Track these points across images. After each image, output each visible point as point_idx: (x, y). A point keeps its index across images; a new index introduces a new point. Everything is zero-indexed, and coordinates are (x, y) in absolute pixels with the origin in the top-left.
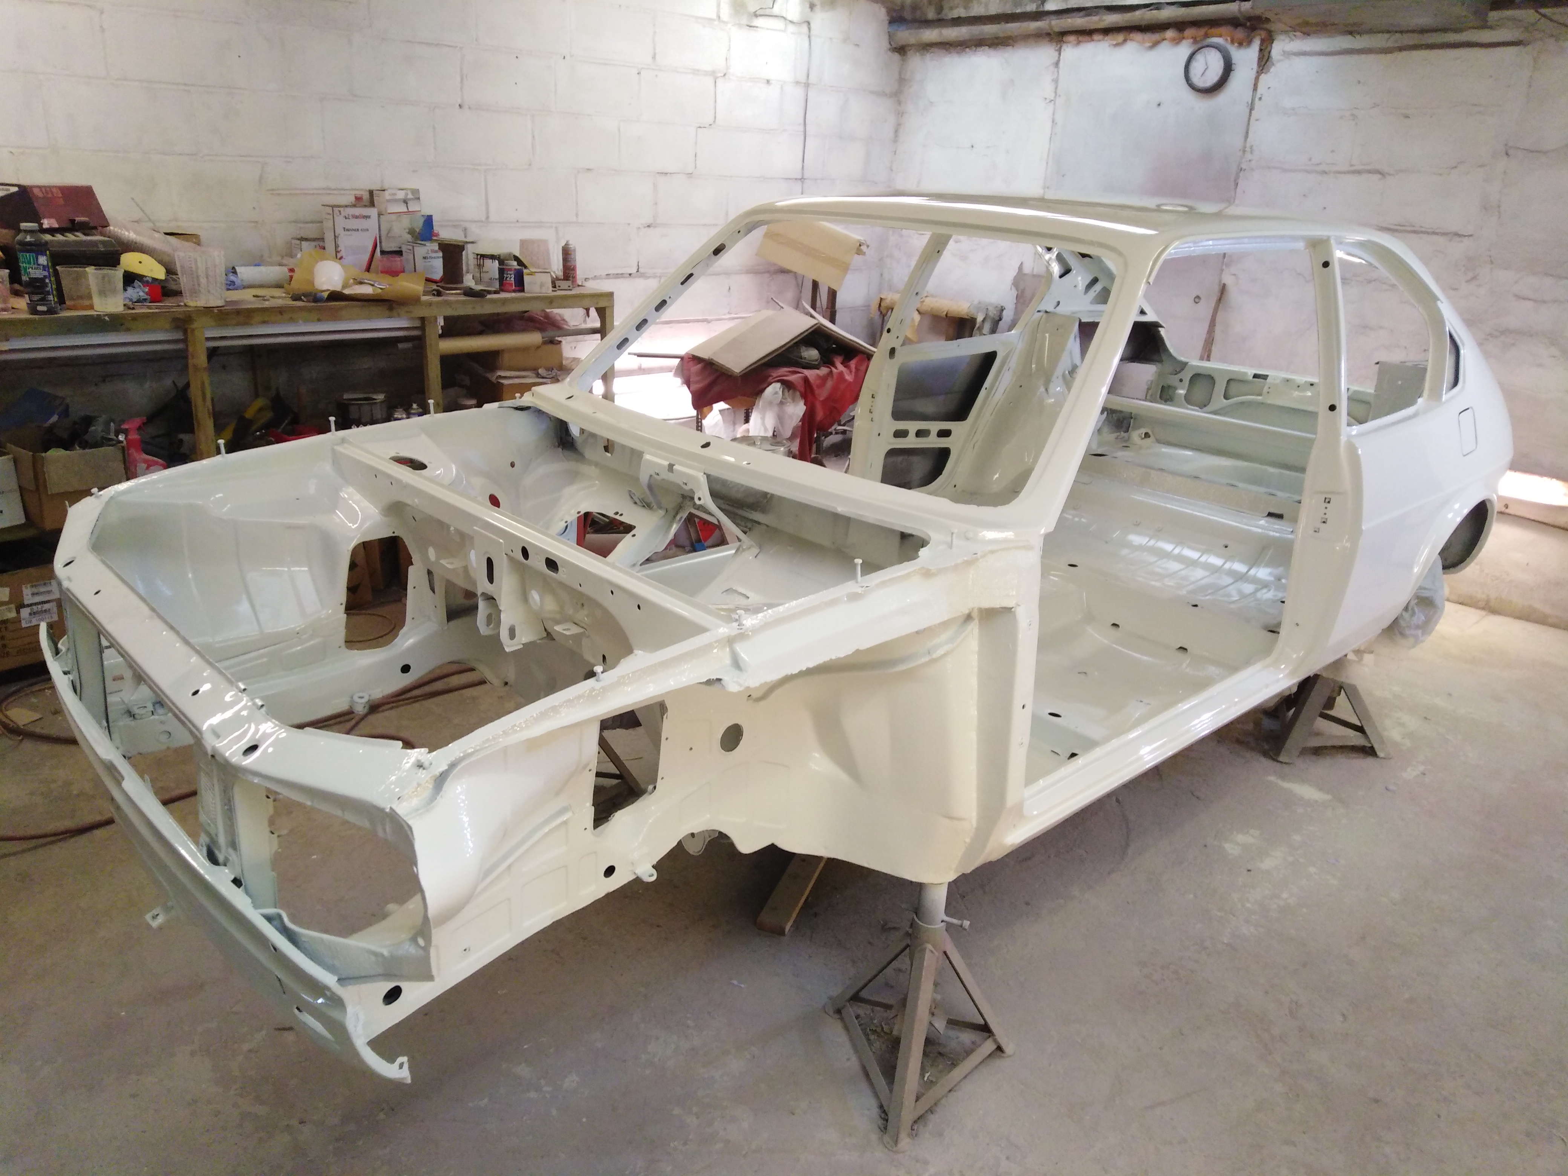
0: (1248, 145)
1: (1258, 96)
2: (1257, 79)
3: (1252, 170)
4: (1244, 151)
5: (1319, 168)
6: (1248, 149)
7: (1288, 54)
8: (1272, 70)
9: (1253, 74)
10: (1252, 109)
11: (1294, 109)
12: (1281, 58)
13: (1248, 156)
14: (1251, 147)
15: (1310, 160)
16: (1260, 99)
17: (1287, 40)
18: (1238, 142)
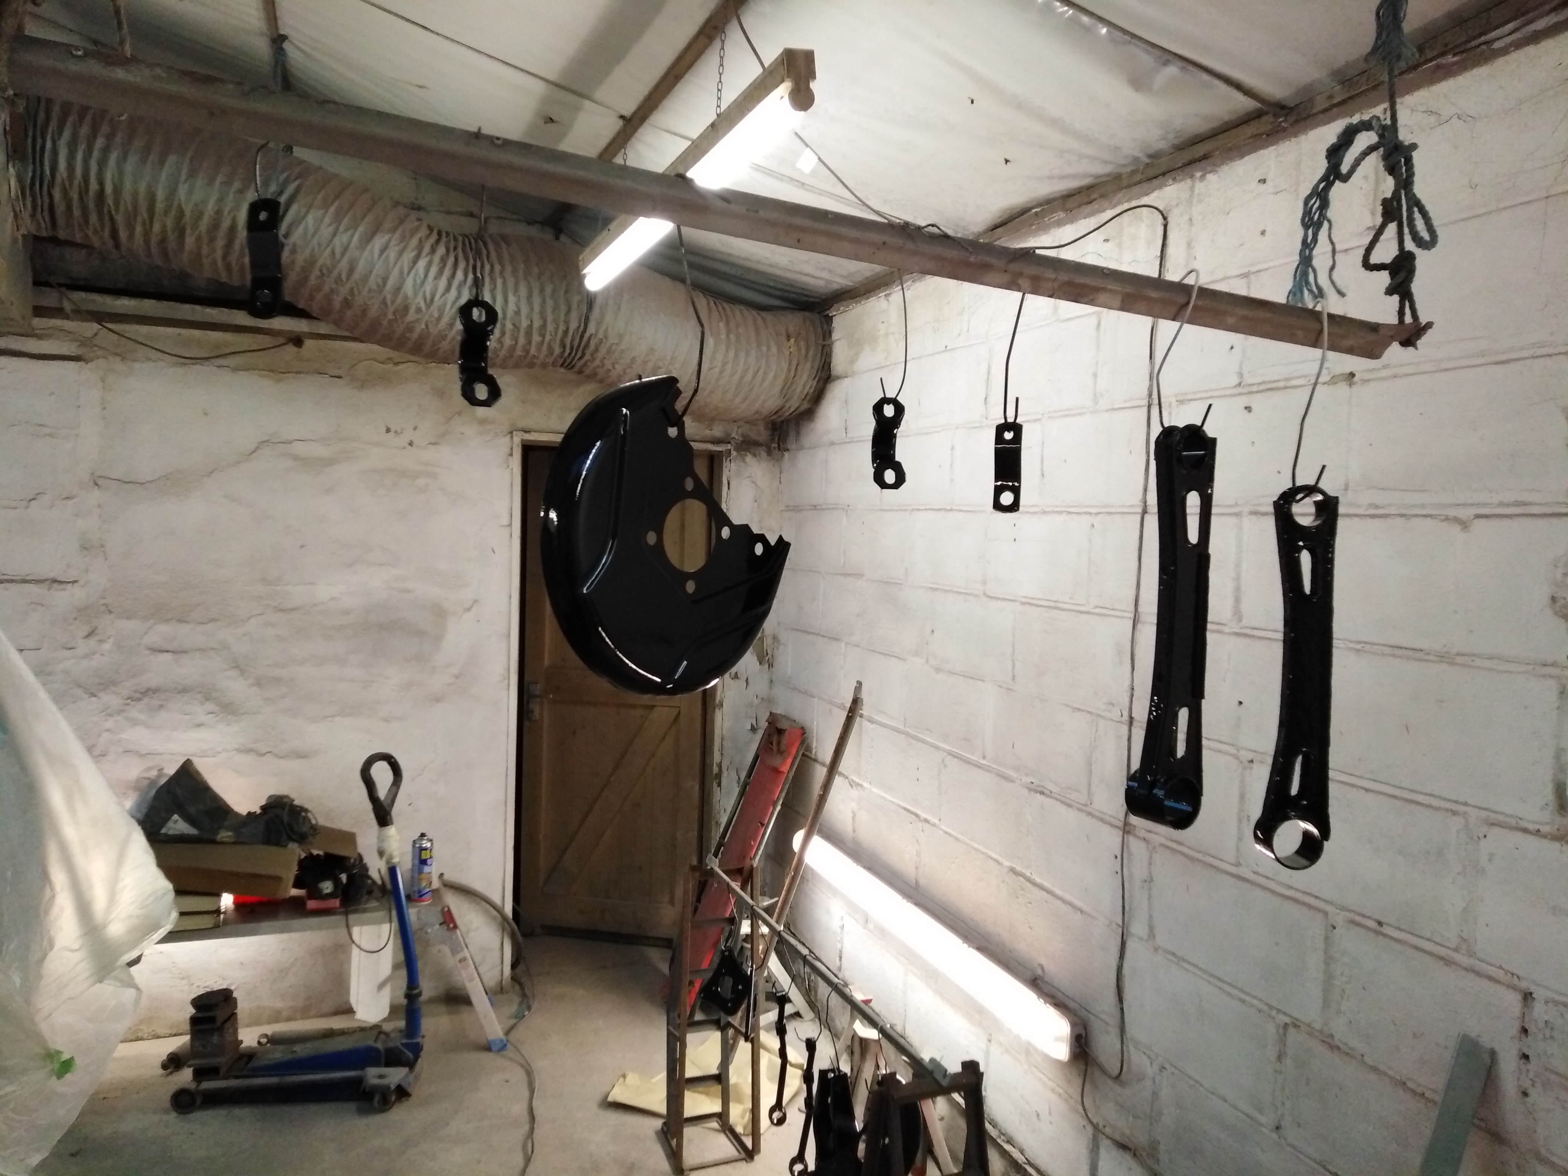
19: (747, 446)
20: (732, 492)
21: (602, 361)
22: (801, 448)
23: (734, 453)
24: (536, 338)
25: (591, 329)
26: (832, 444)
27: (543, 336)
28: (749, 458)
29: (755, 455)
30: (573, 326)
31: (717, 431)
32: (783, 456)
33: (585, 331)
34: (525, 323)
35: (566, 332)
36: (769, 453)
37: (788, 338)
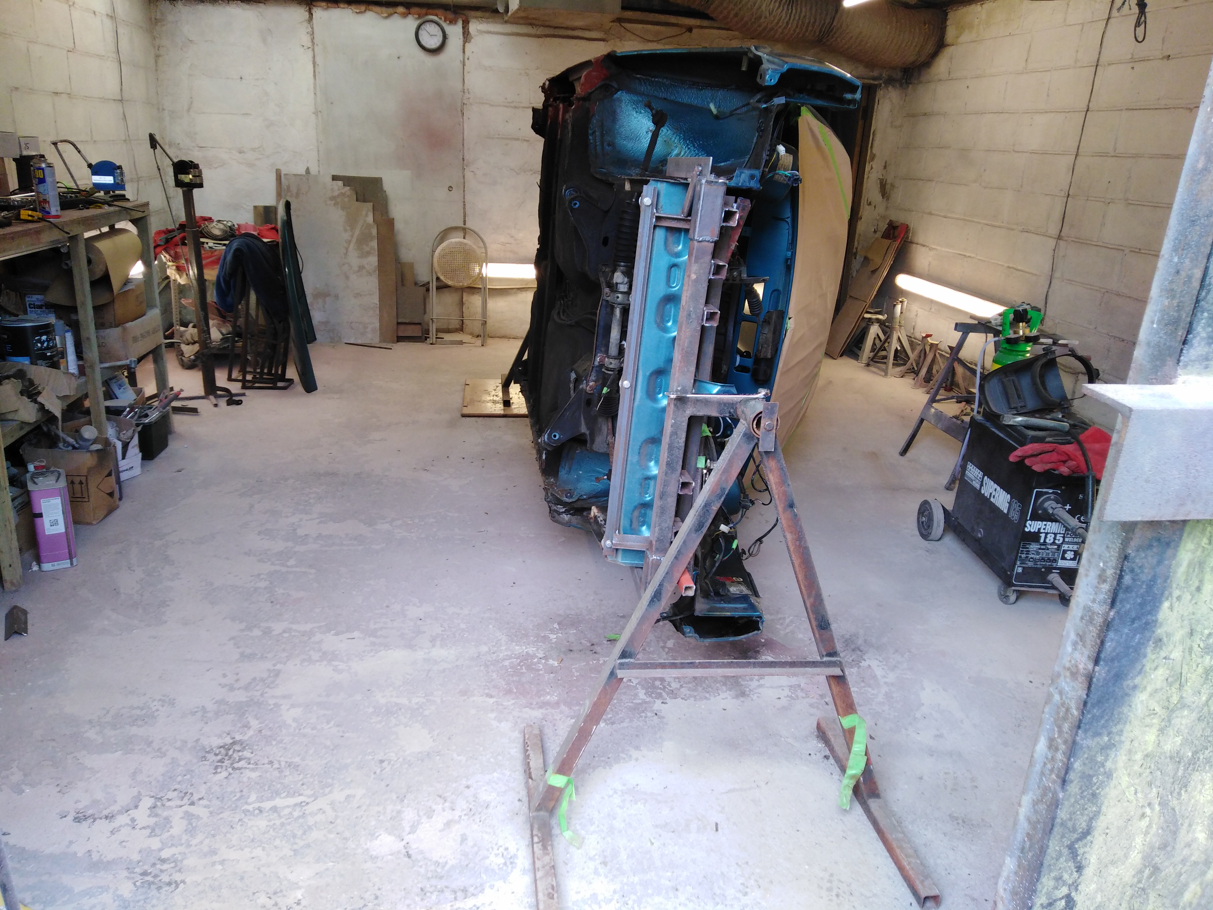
0: (466, 88)
1: (466, 57)
2: (464, 46)
3: (471, 104)
4: (464, 92)
5: (512, 105)
6: (466, 91)
7: (481, 32)
8: (472, 40)
9: (461, 42)
10: (464, 65)
11: (490, 67)
12: (476, 34)
13: (467, 95)
14: (468, 89)
15: (506, 99)
16: (468, 59)
17: (478, 23)
18: (459, 86)
19: (890, 81)
20: (880, 107)
21: (836, 39)
22: (921, 82)
23: (883, 85)
24: (810, 28)
25: (835, 23)
26: (941, 80)
27: (813, 26)
28: (890, 88)
29: (893, 86)
30: (827, 22)
31: (876, 73)
32: (908, 87)
33: (832, 24)
34: (807, 21)
35: (824, 24)
36: (901, 85)
37: (925, 24)
